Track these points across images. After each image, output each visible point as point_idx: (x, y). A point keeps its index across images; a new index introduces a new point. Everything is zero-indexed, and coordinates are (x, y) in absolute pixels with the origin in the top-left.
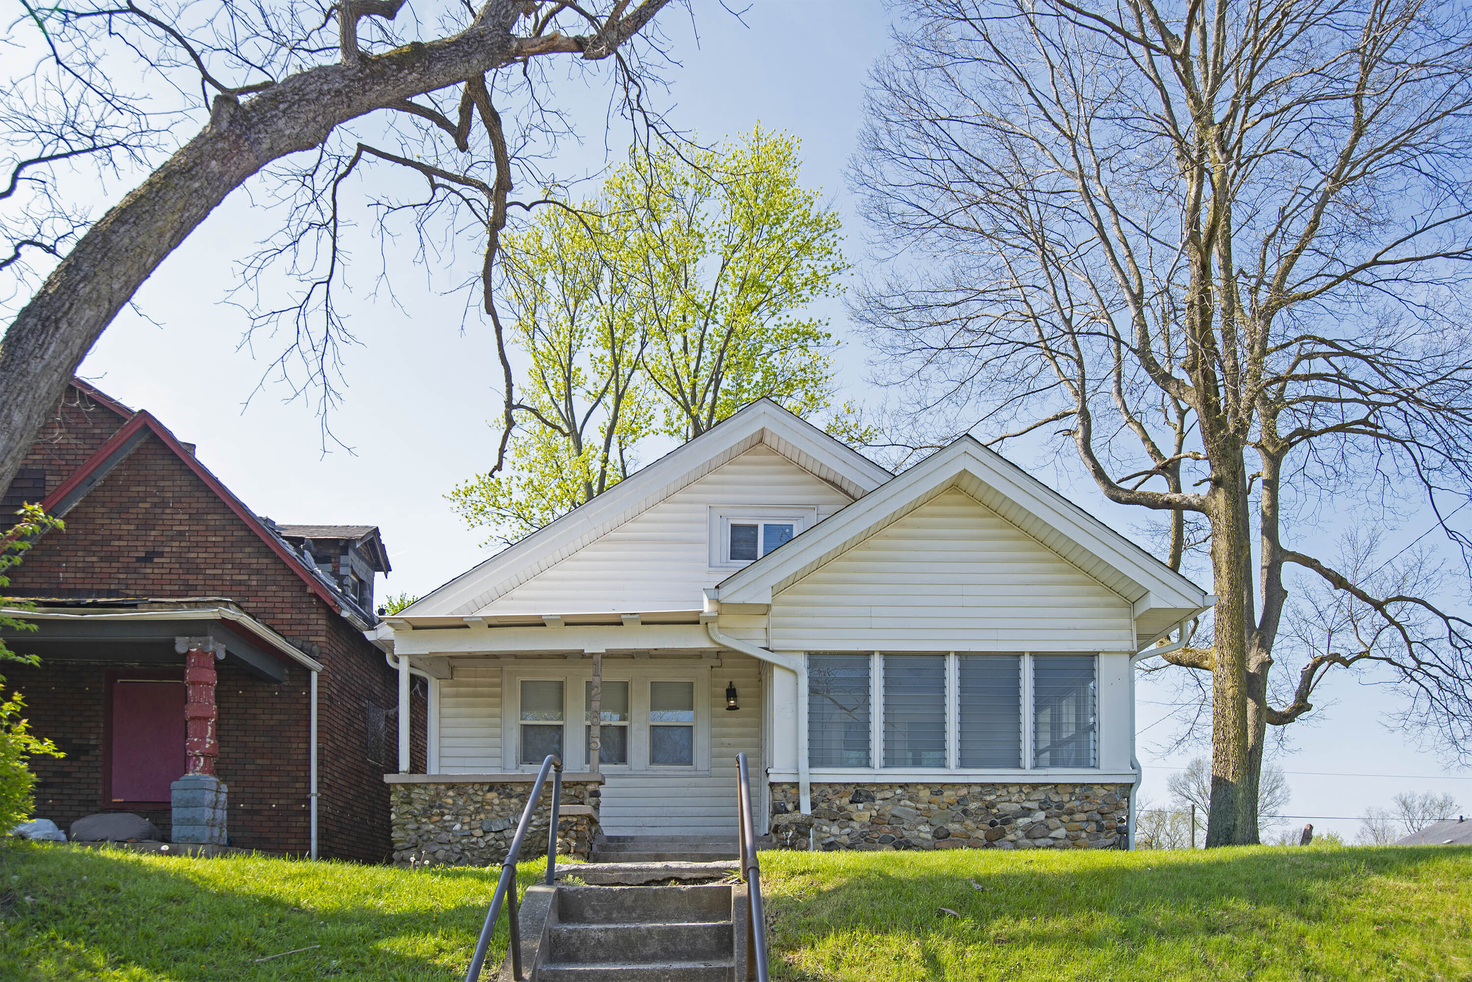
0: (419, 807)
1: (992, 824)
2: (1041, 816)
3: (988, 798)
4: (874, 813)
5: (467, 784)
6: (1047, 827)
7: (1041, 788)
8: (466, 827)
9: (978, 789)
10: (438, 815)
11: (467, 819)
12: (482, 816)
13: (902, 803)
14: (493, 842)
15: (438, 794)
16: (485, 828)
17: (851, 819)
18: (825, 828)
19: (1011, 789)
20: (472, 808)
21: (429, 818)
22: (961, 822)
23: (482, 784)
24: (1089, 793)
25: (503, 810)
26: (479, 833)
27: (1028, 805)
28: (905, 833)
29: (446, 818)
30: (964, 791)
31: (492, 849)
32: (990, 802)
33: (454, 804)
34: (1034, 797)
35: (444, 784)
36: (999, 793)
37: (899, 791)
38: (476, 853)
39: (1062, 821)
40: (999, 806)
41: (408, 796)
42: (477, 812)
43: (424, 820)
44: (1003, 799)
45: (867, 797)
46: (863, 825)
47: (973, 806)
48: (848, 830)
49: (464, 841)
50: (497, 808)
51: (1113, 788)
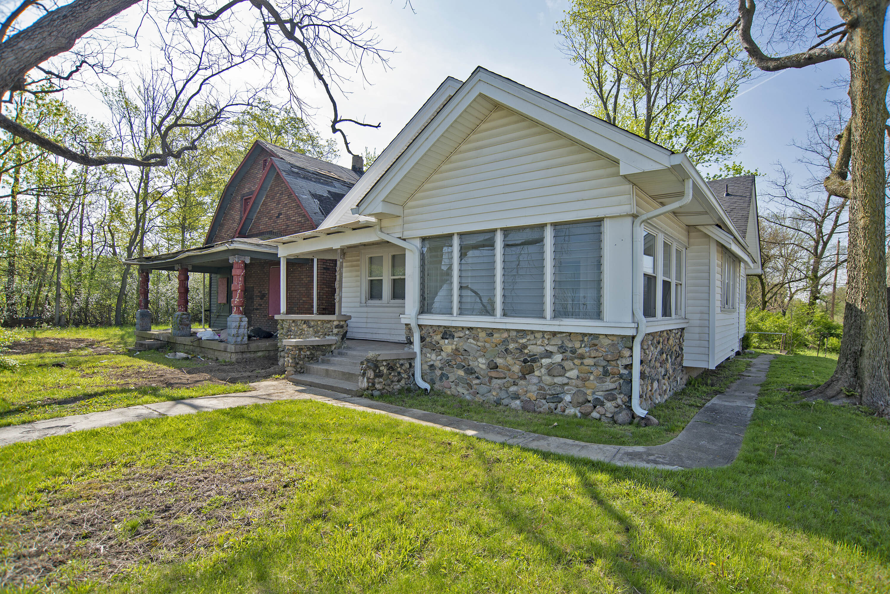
1: (525, 362)
2: (558, 358)
3: (521, 341)
4: (454, 347)
6: (563, 368)
7: (559, 335)
9: (515, 334)
10: (290, 335)
13: (469, 341)
15: (290, 325)
17: (442, 350)
18: (428, 355)
19: (537, 335)
22: (504, 358)
24: (595, 342)
25: (308, 334)
27: (549, 348)
28: (471, 363)
30: (505, 335)
32: (523, 344)
34: (552, 342)
36: (528, 338)
37: (467, 332)
39: (574, 364)
40: (529, 348)
41: (282, 325)
42: (301, 334)
44: (531, 342)
45: (450, 335)
46: (448, 355)
47: (512, 346)
48: (439, 358)
51: (615, 338)
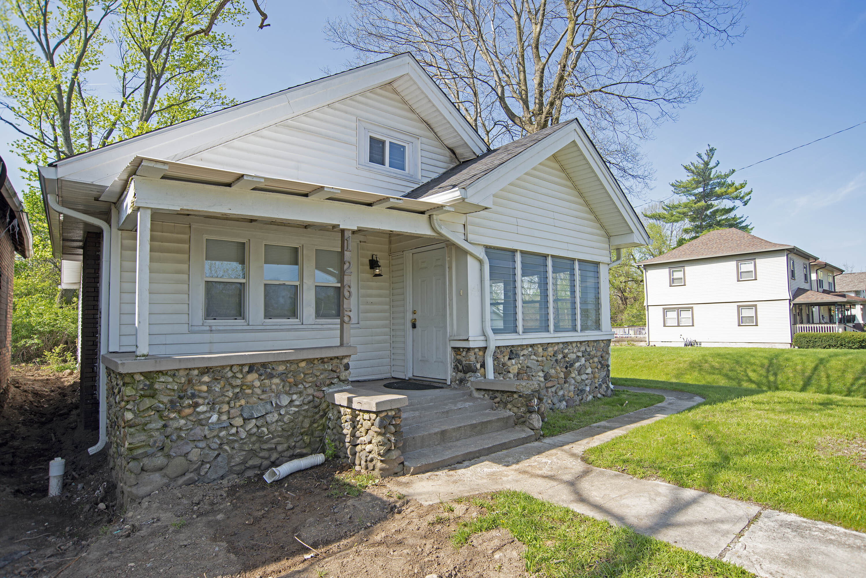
0: (166, 400)
1: (566, 368)
2: (583, 360)
3: (565, 351)
4: (519, 366)
5: (223, 367)
6: (585, 367)
7: (583, 344)
8: (224, 417)
9: (561, 346)
10: (190, 406)
11: (225, 408)
12: (243, 402)
13: (531, 358)
14: (255, 430)
15: (190, 381)
16: (245, 415)
17: (509, 372)
19: (573, 345)
20: (230, 394)
21: (179, 412)
22: (555, 368)
23: (242, 365)
24: (598, 346)
25: (264, 392)
26: (238, 421)
27: (579, 354)
29: (200, 409)
30: (556, 348)
31: (254, 438)
33: (209, 391)
34: (581, 349)
35: (198, 368)
36: (569, 348)
37: (530, 349)
38: (236, 445)
40: (569, 356)
41: (151, 386)
42: (236, 397)
43: (172, 415)
44: (570, 351)
45: (516, 355)
46: (515, 375)
47: (559, 357)
49: (223, 433)
50: (258, 391)
51: (604, 342)
